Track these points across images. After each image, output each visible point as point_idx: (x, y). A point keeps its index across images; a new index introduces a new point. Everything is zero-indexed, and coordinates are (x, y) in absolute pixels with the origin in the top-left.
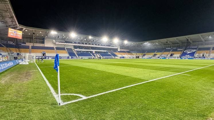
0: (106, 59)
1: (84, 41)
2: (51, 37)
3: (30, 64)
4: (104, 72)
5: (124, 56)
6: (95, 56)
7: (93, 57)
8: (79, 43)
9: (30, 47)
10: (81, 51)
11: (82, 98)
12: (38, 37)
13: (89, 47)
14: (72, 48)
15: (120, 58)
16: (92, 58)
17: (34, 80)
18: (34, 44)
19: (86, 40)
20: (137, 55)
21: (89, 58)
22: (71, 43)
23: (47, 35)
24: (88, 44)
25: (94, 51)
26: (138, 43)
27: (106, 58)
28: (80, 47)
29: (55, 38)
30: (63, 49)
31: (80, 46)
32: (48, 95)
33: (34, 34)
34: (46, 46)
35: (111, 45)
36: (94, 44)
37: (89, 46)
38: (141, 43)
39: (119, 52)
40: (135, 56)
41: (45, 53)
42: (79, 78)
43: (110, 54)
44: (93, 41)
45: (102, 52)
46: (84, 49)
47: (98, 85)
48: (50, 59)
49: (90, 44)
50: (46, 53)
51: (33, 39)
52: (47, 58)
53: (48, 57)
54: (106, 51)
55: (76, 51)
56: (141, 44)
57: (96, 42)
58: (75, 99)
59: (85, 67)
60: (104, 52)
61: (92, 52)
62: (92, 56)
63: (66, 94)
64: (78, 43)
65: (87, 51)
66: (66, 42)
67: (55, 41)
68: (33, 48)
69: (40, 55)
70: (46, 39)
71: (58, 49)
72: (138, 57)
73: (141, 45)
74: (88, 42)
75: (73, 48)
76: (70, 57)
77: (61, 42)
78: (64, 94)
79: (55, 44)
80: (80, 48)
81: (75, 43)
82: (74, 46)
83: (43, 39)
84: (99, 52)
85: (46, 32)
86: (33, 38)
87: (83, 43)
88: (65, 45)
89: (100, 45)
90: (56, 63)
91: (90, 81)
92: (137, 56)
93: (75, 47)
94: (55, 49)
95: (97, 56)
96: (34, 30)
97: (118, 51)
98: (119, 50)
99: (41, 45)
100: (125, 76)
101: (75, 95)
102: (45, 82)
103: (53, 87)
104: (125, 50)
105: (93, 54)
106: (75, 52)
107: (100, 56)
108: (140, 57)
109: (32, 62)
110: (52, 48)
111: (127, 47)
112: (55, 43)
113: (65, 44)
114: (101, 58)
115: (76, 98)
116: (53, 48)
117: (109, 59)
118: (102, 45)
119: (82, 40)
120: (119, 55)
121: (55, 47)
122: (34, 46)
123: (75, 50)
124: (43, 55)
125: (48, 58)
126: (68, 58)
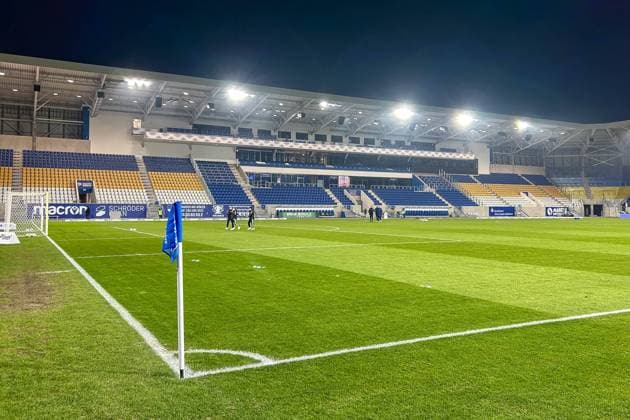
0: (410, 221)
1: (295, 121)
2: (121, 105)
3: (27, 243)
4: (374, 279)
5: (511, 201)
6: (347, 202)
7: (339, 207)
8: (265, 134)
9: (18, 158)
10: (275, 176)
11: (259, 361)
12: (58, 104)
13: (319, 154)
14: (229, 162)
15: (491, 214)
16: (331, 213)
17: (71, 308)
18: (34, 141)
19: (299, 116)
20: (588, 195)
21: (318, 214)
22: (224, 131)
23: (101, 95)
24: (311, 137)
25: (344, 176)
26: (593, 128)
27: (409, 213)
28: (270, 155)
29: (144, 106)
30: (183, 165)
31: (273, 149)
32: (137, 352)
33: (37, 88)
34: (94, 150)
35: (439, 140)
36: (346, 140)
37: (319, 147)
38: (613, 130)
39: (484, 179)
40: (577, 205)
41: (90, 190)
42: (254, 300)
43: (433, 191)
44: (341, 121)
45: (387, 181)
46: (293, 165)
47: (330, 328)
48: (115, 217)
49: (321, 138)
50: (96, 190)
51: (31, 115)
52: (101, 213)
53: (107, 207)
54: (409, 176)
55: (250, 174)
56: (617, 132)
57: (353, 125)
58: (236, 365)
59: (289, 257)
60: (400, 181)
61: (335, 180)
62: (332, 202)
63: (202, 351)
64: (259, 131)
65: (308, 178)
66: (199, 129)
67: (139, 125)
68: (33, 159)
69: (68, 195)
70: (94, 116)
71: (155, 164)
72: (598, 210)
73: (615, 140)
74: (314, 127)
75: (232, 161)
76: (218, 209)
77: (170, 130)
78: (197, 351)
79: (140, 139)
80: (270, 162)
81: (245, 133)
82: (238, 147)
83: (84, 115)
84: (369, 183)
85: (99, 79)
86: (32, 109)
87: (286, 136)
88: (191, 144)
89: (377, 143)
90: (170, 231)
91: (301, 312)
92: (592, 202)
93: (246, 155)
94: (142, 166)
95: (360, 203)
96: (38, 68)
97: (480, 172)
98: (484, 169)
99: (72, 146)
100: (464, 300)
101: (235, 353)
102: (116, 312)
103: (151, 331)
104: (519, 171)
105: (339, 193)
106: (242, 183)
107: (376, 203)
108: (612, 211)
109: (30, 233)
110: (126, 163)
111: (531, 154)
112: (143, 134)
113: (191, 140)
114: (379, 213)
115: (239, 360)
116: (132, 159)
117: (425, 219)
118: (386, 144)
119: (279, 119)
120: (486, 199)
121: (139, 157)
122: (38, 149)
123: (246, 169)
124: (83, 197)
125: (106, 216)
126: (208, 211)
